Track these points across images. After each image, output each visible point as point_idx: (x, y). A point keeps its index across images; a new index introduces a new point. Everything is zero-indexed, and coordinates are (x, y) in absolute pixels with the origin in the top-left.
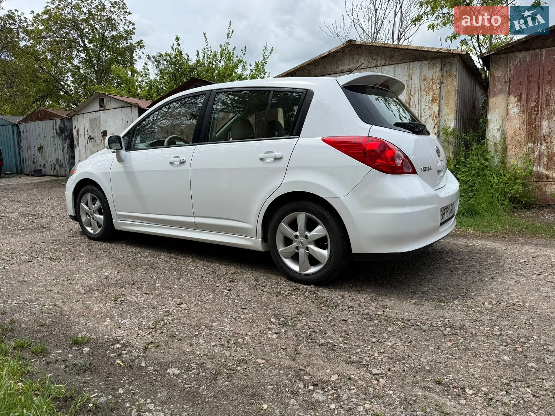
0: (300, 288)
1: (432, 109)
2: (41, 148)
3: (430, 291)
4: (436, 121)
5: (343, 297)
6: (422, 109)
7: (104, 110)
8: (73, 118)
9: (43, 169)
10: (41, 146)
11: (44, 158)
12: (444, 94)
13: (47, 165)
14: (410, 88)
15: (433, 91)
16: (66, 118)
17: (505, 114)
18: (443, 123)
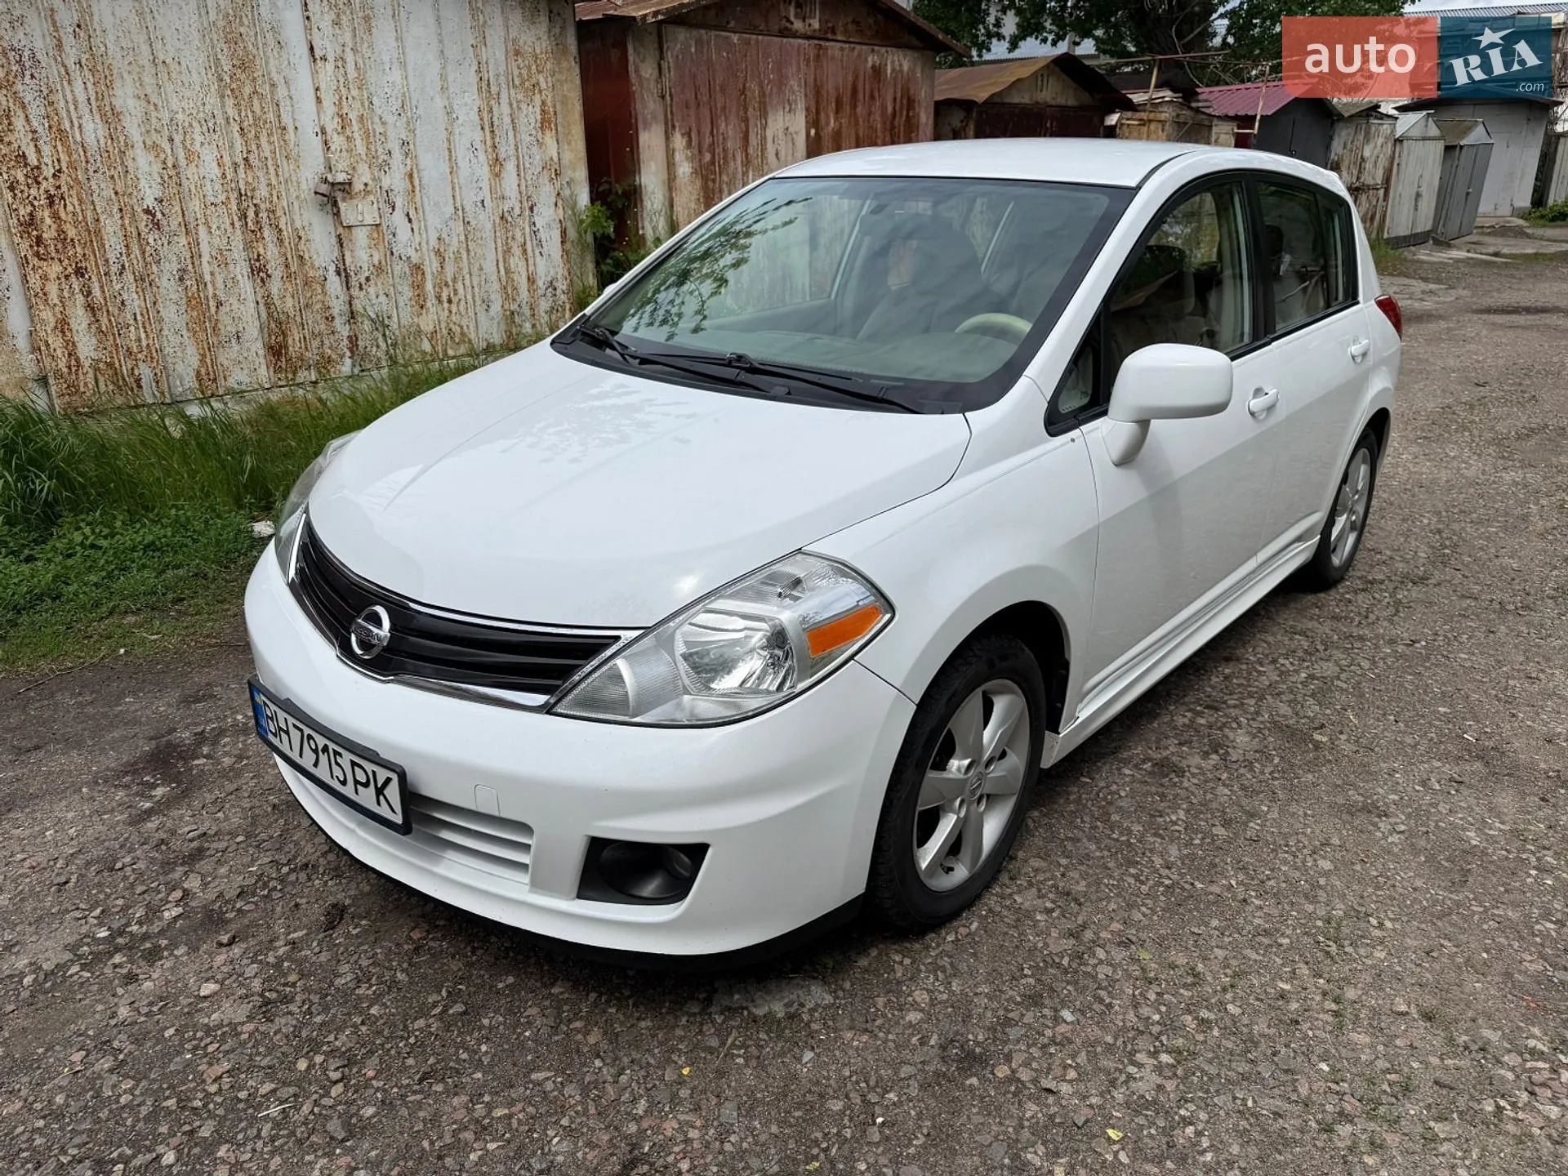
1: (544, 148)
4: (557, 186)
6: (524, 146)
14: (486, 75)
15: (540, 92)
17: (666, 177)
18: (567, 192)
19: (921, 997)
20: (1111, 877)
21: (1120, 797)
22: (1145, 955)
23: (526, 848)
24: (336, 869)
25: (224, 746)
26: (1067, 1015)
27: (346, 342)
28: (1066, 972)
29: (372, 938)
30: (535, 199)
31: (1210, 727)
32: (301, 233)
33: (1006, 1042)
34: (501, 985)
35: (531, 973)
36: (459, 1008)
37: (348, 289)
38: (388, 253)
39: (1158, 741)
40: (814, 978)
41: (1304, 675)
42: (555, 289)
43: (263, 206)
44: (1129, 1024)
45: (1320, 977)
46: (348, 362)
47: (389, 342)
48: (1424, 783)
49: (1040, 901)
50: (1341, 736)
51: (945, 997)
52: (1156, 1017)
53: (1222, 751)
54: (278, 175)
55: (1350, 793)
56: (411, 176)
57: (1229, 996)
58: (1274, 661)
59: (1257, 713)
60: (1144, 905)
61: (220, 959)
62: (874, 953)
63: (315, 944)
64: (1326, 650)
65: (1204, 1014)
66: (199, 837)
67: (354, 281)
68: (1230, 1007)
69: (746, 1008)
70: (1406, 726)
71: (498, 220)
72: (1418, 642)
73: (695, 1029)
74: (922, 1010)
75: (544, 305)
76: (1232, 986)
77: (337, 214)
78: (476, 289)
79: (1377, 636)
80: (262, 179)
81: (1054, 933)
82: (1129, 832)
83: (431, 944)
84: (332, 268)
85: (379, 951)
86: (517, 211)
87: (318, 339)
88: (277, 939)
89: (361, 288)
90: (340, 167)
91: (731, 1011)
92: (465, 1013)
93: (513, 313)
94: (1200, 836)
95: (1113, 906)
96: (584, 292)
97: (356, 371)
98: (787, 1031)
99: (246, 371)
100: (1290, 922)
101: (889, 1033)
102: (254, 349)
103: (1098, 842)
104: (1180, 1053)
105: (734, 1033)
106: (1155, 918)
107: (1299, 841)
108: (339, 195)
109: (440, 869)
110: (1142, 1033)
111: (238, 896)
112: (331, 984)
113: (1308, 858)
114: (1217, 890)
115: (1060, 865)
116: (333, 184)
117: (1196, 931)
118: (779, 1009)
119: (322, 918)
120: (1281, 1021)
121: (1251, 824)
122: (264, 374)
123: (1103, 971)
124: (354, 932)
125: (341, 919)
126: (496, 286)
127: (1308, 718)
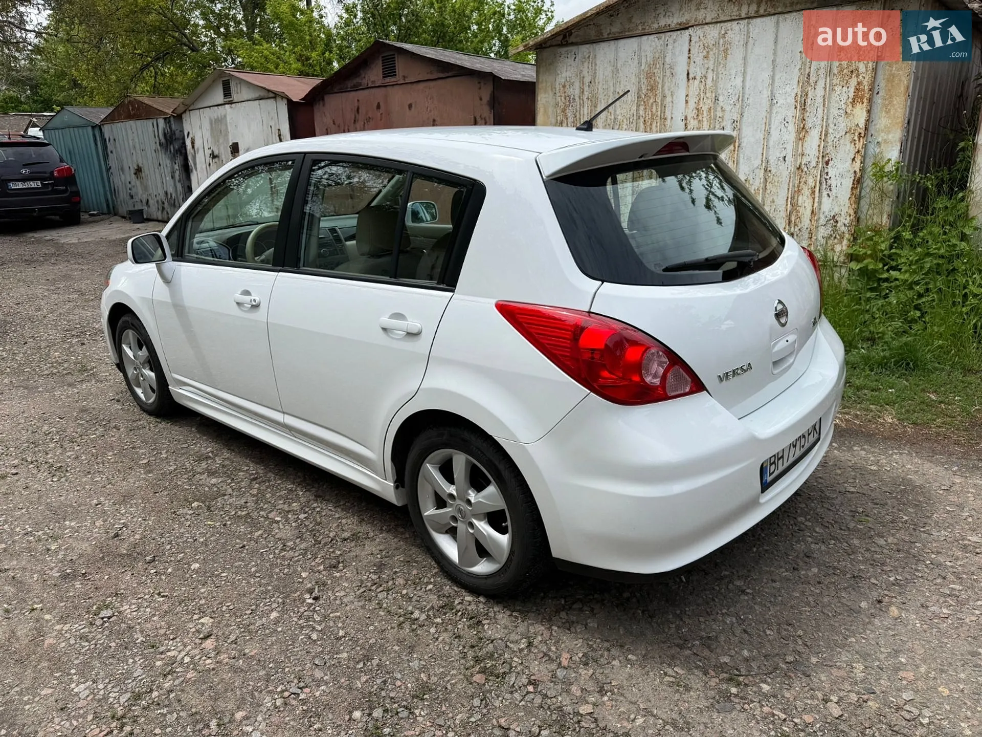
0: (457, 602)
1: (851, 117)
2: (138, 171)
3: (722, 638)
4: (859, 145)
5: (530, 644)
6: (831, 117)
7: (231, 103)
8: (183, 116)
9: (145, 208)
10: (138, 166)
11: (146, 188)
12: (882, 82)
13: (151, 202)
14: (807, 70)
15: (858, 76)
16: (174, 116)
30: (832, 156)
42: (837, 222)
71: (795, 170)
75: (823, 232)
86: (813, 164)
126: (782, 214)
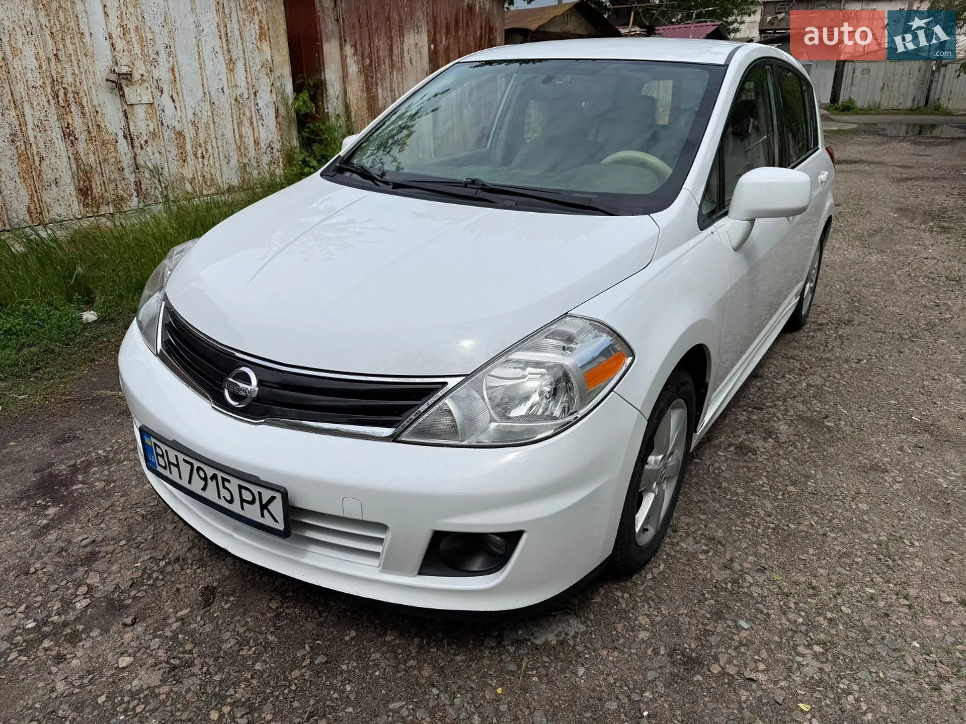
6: (249, 51)
15: (258, 14)
17: (341, 74)
18: (278, 84)
19: (643, 620)
20: (736, 525)
21: (723, 471)
22: (776, 577)
23: (380, 541)
24: (200, 560)
25: (93, 474)
26: (742, 623)
27: (133, 186)
28: (732, 594)
29: (241, 610)
30: (257, 88)
31: (761, 421)
32: (98, 109)
33: (711, 647)
34: (347, 638)
35: (367, 627)
36: (321, 659)
37: (133, 148)
38: (160, 124)
39: (733, 432)
40: (569, 614)
41: (804, 385)
42: (272, 149)
43: (70, 89)
44: (785, 627)
45: (890, 583)
46: (135, 199)
47: (163, 185)
48: (901, 449)
49: (697, 545)
50: (841, 422)
51: (659, 619)
52: (801, 620)
53: (774, 436)
54: (79, 67)
55: (860, 458)
56: (173, 70)
57: (840, 601)
58: (783, 377)
59: (786, 410)
60: (764, 542)
61: (128, 636)
62: (602, 592)
63: (199, 618)
64: (811, 368)
65: (829, 615)
66: (91, 543)
67: (136, 143)
68: (843, 608)
69: (529, 640)
70: (876, 413)
71: (233, 101)
72: (862, 360)
73: (496, 658)
74: (647, 630)
75: (266, 159)
76: (839, 594)
77: (123, 96)
78: (221, 149)
79: (837, 358)
80: (68, 70)
81: (715, 567)
82: (737, 494)
83: (287, 611)
84: (121, 134)
85: (249, 620)
86: (246, 96)
87: (114, 184)
88: (169, 617)
89: (142, 148)
90: (123, 63)
91: (518, 643)
92: (327, 662)
93: (245, 165)
94: (780, 493)
95: (744, 545)
96: (291, 150)
97: (141, 206)
98: (561, 654)
99: (63, 207)
100: (857, 547)
101: (631, 648)
102: (68, 191)
103: (720, 502)
104: (825, 643)
105: (526, 660)
106: (773, 551)
107: (842, 493)
108: (124, 83)
109: (306, 560)
110: (795, 632)
111: (131, 586)
112: (220, 649)
113: (852, 504)
114: (805, 529)
115: (701, 520)
116: (119, 74)
117: (803, 558)
118: (552, 639)
119: (200, 598)
120: (877, 615)
121: (809, 483)
122: (76, 208)
123: (755, 591)
124: (226, 606)
125: (214, 598)
126: (234, 146)
127: (817, 411)
